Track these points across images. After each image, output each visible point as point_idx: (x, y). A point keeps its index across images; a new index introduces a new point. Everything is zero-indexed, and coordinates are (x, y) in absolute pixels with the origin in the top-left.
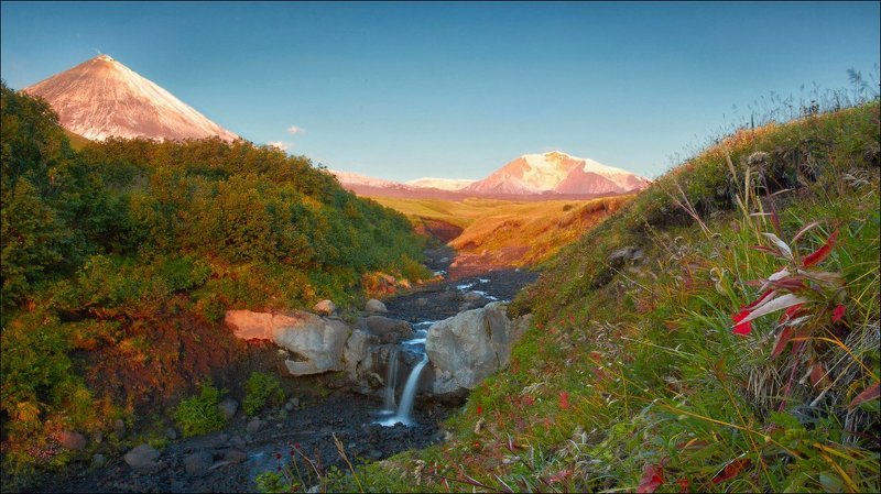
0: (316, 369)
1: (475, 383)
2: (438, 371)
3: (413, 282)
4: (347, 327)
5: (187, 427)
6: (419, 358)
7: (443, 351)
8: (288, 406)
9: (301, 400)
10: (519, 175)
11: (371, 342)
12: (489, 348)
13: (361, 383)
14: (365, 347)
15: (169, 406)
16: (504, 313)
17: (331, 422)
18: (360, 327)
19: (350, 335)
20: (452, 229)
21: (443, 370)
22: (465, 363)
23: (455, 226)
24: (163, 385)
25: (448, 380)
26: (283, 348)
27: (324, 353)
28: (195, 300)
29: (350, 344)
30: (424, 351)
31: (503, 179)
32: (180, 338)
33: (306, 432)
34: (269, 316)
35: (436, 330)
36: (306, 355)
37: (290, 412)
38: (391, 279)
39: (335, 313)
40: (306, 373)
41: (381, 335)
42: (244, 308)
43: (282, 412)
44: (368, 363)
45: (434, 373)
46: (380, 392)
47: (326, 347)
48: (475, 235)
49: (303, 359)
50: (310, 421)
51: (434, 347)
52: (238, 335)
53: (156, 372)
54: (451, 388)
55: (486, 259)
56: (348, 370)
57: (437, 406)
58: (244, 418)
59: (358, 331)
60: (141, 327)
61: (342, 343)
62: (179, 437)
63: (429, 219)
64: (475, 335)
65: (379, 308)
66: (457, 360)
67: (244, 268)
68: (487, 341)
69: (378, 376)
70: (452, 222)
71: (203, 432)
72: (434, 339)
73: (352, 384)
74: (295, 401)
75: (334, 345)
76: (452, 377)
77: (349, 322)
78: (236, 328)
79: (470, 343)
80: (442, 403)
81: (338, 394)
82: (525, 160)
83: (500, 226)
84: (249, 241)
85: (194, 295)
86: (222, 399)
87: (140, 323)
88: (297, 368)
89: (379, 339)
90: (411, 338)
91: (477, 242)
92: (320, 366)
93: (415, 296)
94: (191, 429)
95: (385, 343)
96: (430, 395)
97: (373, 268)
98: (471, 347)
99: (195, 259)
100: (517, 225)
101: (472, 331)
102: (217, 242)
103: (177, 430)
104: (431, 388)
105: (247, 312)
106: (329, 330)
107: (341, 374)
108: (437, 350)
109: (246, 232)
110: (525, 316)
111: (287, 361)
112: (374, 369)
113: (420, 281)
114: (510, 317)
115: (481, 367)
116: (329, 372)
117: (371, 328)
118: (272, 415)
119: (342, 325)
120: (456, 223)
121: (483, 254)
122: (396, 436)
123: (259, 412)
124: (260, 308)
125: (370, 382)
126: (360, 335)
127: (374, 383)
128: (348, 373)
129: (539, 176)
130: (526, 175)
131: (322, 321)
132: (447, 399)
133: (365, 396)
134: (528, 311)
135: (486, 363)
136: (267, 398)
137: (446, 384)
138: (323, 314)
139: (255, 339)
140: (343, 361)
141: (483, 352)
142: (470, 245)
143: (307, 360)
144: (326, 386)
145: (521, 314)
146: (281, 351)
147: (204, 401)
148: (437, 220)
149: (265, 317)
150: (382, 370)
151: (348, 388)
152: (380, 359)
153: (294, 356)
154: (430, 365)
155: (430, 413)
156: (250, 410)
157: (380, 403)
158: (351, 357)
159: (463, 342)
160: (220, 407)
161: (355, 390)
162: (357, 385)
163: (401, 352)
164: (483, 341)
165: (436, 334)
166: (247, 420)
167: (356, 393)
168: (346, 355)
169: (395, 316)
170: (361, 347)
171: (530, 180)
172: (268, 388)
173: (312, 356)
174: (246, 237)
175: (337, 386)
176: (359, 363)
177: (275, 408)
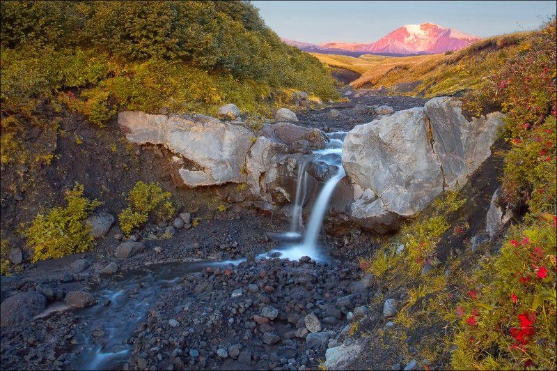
0: (213, 179)
1: (412, 208)
2: (357, 188)
3: (325, 101)
4: (251, 134)
5: (39, 248)
6: (332, 171)
7: (366, 162)
8: (177, 223)
9: (194, 215)
10: (401, 39)
11: (277, 150)
12: (430, 161)
13: (264, 198)
14: (270, 156)
15: (24, 221)
16: (458, 111)
17: (222, 247)
18: (266, 134)
19: (254, 143)
20: (352, 74)
21: (364, 187)
22: (397, 180)
23: (354, 72)
24: (23, 194)
25: (371, 201)
26: (177, 155)
27: (223, 162)
28: (86, 99)
29: (253, 152)
30: (340, 162)
31: (389, 42)
32: (59, 139)
33: (190, 259)
34: (164, 118)
35: (357, 136)
36: (202, 164)
37: (177, 231)
38: (303, 95)
39: (239, 119)
40: (203, 184)
41: (288, 144)
42: (139, 110)
43: (168, 229)
44: (273, 175)
45: (352, 191)
46: (285, 209)
47: (226, 155)
48: (371, 77)
49: (199, 168)
50: (196, 245)
51: (353, 158)
52: (131, 138)
53: (18, 177)
54: (376, 211)
55: (383, 91)
56: (249, 182)
57: (355, 233)
58: (117, 236)
59: (263, 138)
60: (12, 124)
61: (244, 151)
62: (26, 261)
63: (336, 66)
64: (413, 141)
65: (289, 117)
66: (384, 175)
67: (142, 66)
68: (428, 151)
69: (283, 191)
70: (353, 69)
71: (60, 255)
72: (353, 148)
73: (254, 198)
74: (185, 216)
75: (236, 152)
76: (376, 197)
77: (254, 129)
78: (128, 131)
79: (405, 152)
80: (362, 229)
81: (238, 209)
82: (405, 29)
83: (392, 70)
84: (148, 37)
85: (85, 93)
86: (91, 213)
87: (11, 119)
88: (192, 178)
89: (286, 147)
90: (323, 148)
91: (373, 82)
92: (218, 175)
93: (327, 110)
94: (44, 251)
95: (292, 152)
96: (346, 218)
97: (287, 84)
98: (405, 158)
99: (91, 56)
100: (405, 68)
101: (407, 137)
102: (112, 37)
103: (24, 253)
104: (348, 210)
105: (141, 113)
106: (230, 136)
107: (243, 187)
108: (358, 161)
109: (144, 28)
110: (490, 115)
111: (181, 170)
112: (279, 182)
113: (331, 101)
114: (468, 115)
115: (420, 186)
116: (228, 184)
117: (277, 135)
118: (156, 233)
119: (246, 131)
120: (355, 70)
121: (380, 88)
122: (302, 279)
123: (139, 229)
124: (154, 110)
125: (274, 197)
126: (265, 142)
127: (279, 198)
128: (250, 186)
129: (415, 40)
130: (406, 40)
131: (222, 125)
132: (370, 227)
133: (268, 214)
134: (496, 107)
135: (428, 180)
136: (150, 213)
137: (370, 206)
138: (225, 118)
139: (148, 144)
140: (245, 171)
141: (422, 165)
142: (368, 84)
143: (203, 169)
144: (225, 200)
145: (485, 112)
146: (176, 159)
147: (68, 215)
148: (341, 68)
149: (159, 119)
150: (289, 184)
151: (249, 203)
152: (286, 171)
153: (189, 164)
154: (347, 180)
155: (346, 242)
156: (127, 228)
157: (285, 223)
158: (254, 167)
159: (394, 151)
160: (88, 222)
161: (256, 205)
162: (259, 199)
163: (311, 163)
164: (422, 151)
165: (355, 141)
166: (121, 240)
167: (258, 210)
168: (248, 165)
169: (306, 124)
170: (265, 156)
171: (409, 43)
172: (156, 200)
173: (208, 164)
174: (144, 32)
175: (237, 199)
176: (263, 174)
177: (161, 224)
